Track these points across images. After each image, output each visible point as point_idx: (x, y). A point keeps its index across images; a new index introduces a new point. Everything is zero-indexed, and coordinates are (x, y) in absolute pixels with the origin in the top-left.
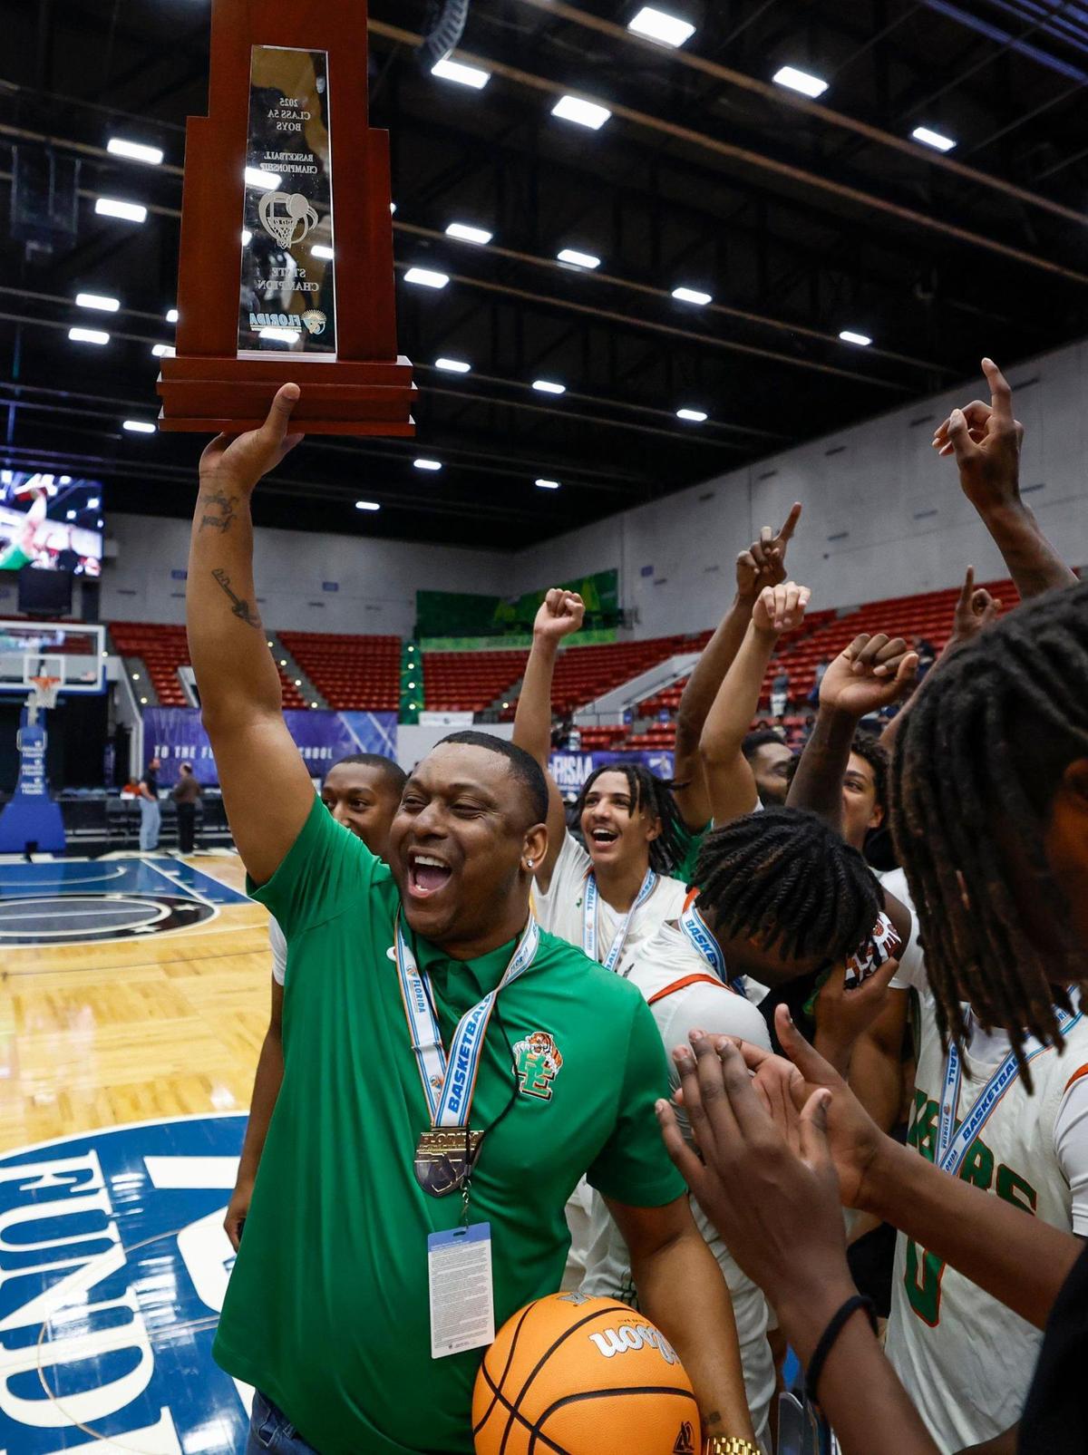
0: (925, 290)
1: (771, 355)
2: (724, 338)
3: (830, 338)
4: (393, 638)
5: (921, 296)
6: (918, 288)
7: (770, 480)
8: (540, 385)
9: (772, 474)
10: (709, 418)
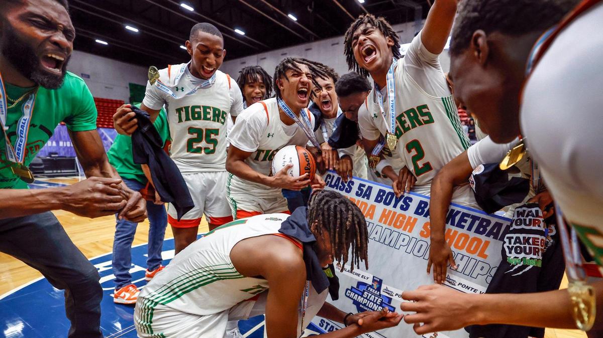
0: (310, 8)
1: (267, 16)
2: (253, 6)
3: (285, 15)
4: (120, 101)
5: (309, 10)
6: (308, 7)
7: (264, 60)
8: (183, 5)
9: (265, 58)
10: (245, 35)
